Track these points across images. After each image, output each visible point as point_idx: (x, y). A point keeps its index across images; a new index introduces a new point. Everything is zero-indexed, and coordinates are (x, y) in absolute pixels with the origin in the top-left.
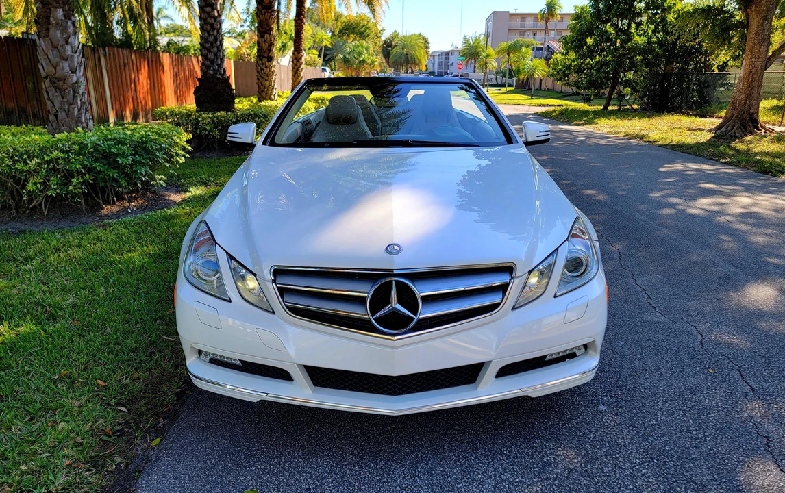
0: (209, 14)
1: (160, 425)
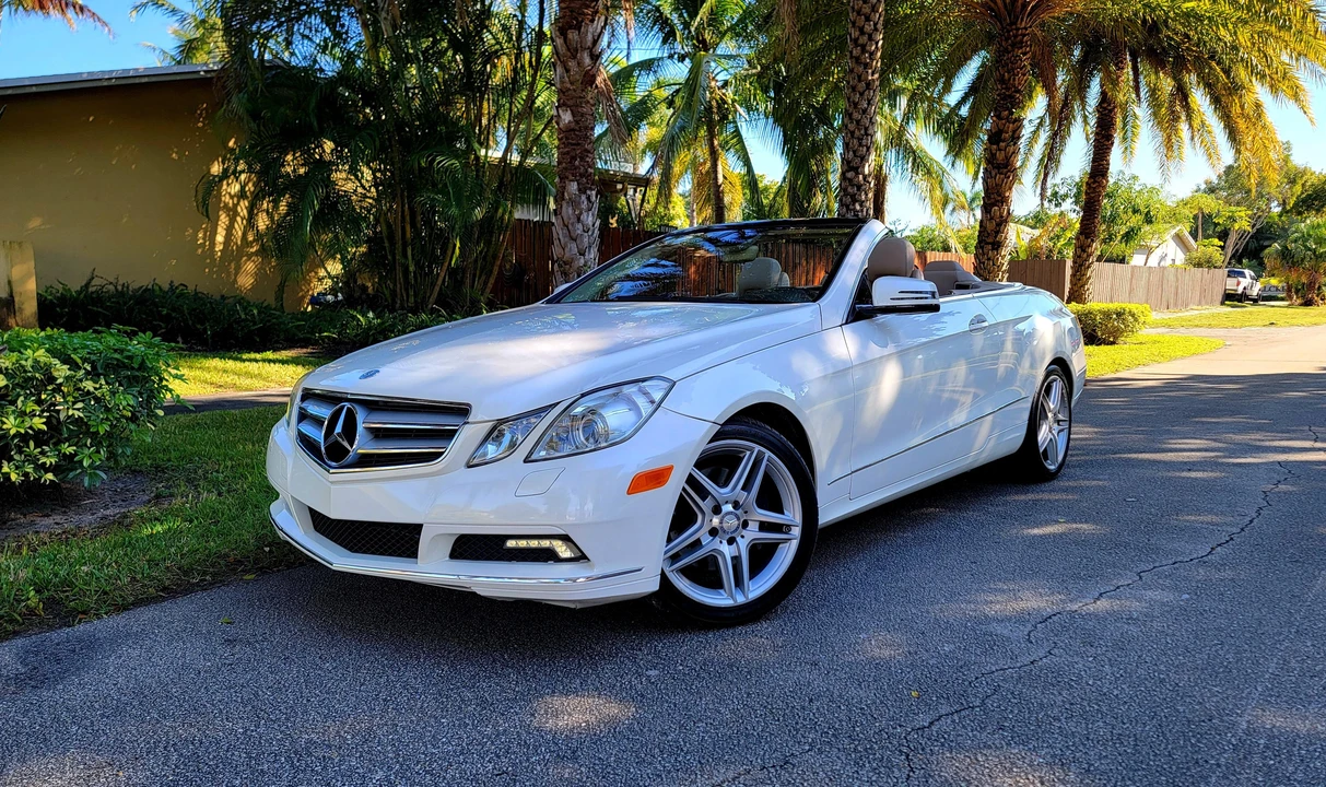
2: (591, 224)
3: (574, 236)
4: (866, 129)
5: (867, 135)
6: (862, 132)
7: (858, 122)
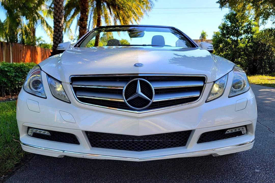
0: (58, 25)
1: (2, 178)
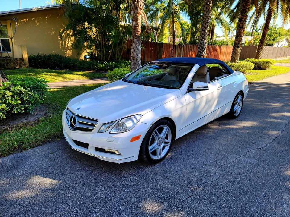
2: (139, 48)
3: (135, 51)
4: (207, 21)
5: (207, 22)
6: (206, 22)
7: (205, 19)
